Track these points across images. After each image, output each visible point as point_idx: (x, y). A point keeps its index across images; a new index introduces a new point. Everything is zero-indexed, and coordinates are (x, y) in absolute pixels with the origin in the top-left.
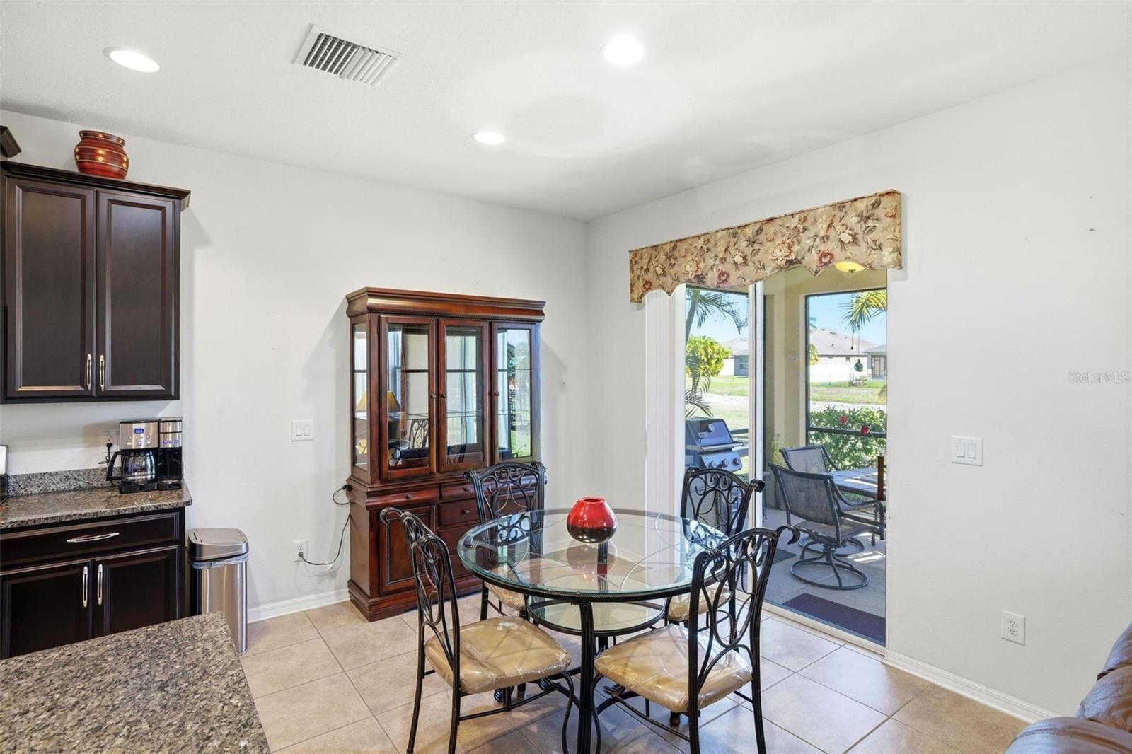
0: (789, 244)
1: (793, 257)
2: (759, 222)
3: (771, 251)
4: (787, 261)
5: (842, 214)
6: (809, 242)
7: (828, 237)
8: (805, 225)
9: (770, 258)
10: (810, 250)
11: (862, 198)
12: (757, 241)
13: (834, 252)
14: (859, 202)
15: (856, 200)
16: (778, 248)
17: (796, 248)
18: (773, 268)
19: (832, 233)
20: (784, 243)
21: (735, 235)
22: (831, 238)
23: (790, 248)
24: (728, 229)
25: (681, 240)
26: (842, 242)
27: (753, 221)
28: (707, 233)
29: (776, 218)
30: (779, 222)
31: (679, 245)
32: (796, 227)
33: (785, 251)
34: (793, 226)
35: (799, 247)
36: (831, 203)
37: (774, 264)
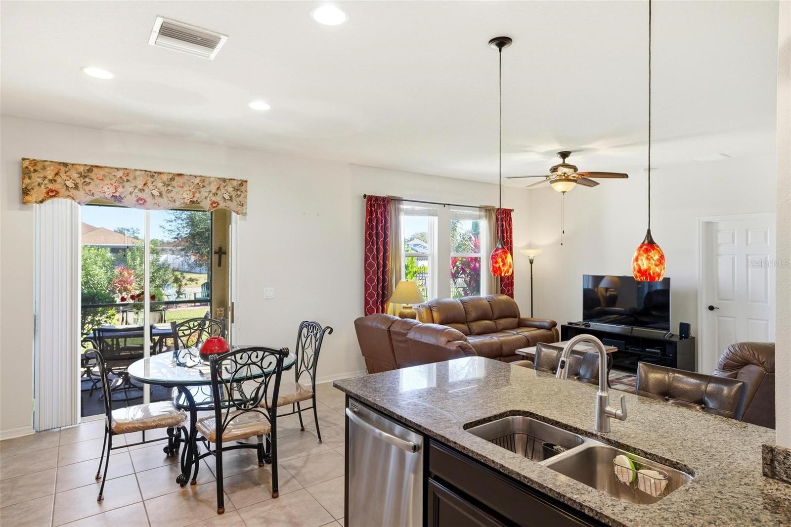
0: (193, 192)
1: (195, 199)
2: (172, 174)
3: (181, 193)
4: (191, 201)
5: (225, 184)
6: (206, 194)
7: (217, 194)
8: (204, 184)
9: (180, 197)
10: (206, 198)
11: (234, 179)
12: (171, 185)
13: (219, 202)
14: (233, 181)
15: (232, 179)
16: (186, 193)
17: (197, 195)
18: (181, 203)
19: (219, 193)
20: (190, 190)
21: (152, 176)
22: (219, 195)
23: (194, 194)
24: (146, 171)
25: (97, 167)
26: (224, 198)
27: (168, 172)
28: (126, 169)
29: (184, 175)
30: (186, 178)
31: (94, 169)
32: (198, 184)
33: (190, 195)
34: (196, 182)
35: (199, 195)
36: (219, 177)
37: (182, 201)
